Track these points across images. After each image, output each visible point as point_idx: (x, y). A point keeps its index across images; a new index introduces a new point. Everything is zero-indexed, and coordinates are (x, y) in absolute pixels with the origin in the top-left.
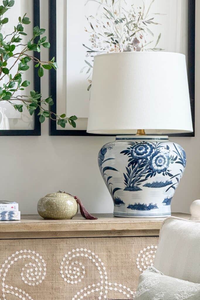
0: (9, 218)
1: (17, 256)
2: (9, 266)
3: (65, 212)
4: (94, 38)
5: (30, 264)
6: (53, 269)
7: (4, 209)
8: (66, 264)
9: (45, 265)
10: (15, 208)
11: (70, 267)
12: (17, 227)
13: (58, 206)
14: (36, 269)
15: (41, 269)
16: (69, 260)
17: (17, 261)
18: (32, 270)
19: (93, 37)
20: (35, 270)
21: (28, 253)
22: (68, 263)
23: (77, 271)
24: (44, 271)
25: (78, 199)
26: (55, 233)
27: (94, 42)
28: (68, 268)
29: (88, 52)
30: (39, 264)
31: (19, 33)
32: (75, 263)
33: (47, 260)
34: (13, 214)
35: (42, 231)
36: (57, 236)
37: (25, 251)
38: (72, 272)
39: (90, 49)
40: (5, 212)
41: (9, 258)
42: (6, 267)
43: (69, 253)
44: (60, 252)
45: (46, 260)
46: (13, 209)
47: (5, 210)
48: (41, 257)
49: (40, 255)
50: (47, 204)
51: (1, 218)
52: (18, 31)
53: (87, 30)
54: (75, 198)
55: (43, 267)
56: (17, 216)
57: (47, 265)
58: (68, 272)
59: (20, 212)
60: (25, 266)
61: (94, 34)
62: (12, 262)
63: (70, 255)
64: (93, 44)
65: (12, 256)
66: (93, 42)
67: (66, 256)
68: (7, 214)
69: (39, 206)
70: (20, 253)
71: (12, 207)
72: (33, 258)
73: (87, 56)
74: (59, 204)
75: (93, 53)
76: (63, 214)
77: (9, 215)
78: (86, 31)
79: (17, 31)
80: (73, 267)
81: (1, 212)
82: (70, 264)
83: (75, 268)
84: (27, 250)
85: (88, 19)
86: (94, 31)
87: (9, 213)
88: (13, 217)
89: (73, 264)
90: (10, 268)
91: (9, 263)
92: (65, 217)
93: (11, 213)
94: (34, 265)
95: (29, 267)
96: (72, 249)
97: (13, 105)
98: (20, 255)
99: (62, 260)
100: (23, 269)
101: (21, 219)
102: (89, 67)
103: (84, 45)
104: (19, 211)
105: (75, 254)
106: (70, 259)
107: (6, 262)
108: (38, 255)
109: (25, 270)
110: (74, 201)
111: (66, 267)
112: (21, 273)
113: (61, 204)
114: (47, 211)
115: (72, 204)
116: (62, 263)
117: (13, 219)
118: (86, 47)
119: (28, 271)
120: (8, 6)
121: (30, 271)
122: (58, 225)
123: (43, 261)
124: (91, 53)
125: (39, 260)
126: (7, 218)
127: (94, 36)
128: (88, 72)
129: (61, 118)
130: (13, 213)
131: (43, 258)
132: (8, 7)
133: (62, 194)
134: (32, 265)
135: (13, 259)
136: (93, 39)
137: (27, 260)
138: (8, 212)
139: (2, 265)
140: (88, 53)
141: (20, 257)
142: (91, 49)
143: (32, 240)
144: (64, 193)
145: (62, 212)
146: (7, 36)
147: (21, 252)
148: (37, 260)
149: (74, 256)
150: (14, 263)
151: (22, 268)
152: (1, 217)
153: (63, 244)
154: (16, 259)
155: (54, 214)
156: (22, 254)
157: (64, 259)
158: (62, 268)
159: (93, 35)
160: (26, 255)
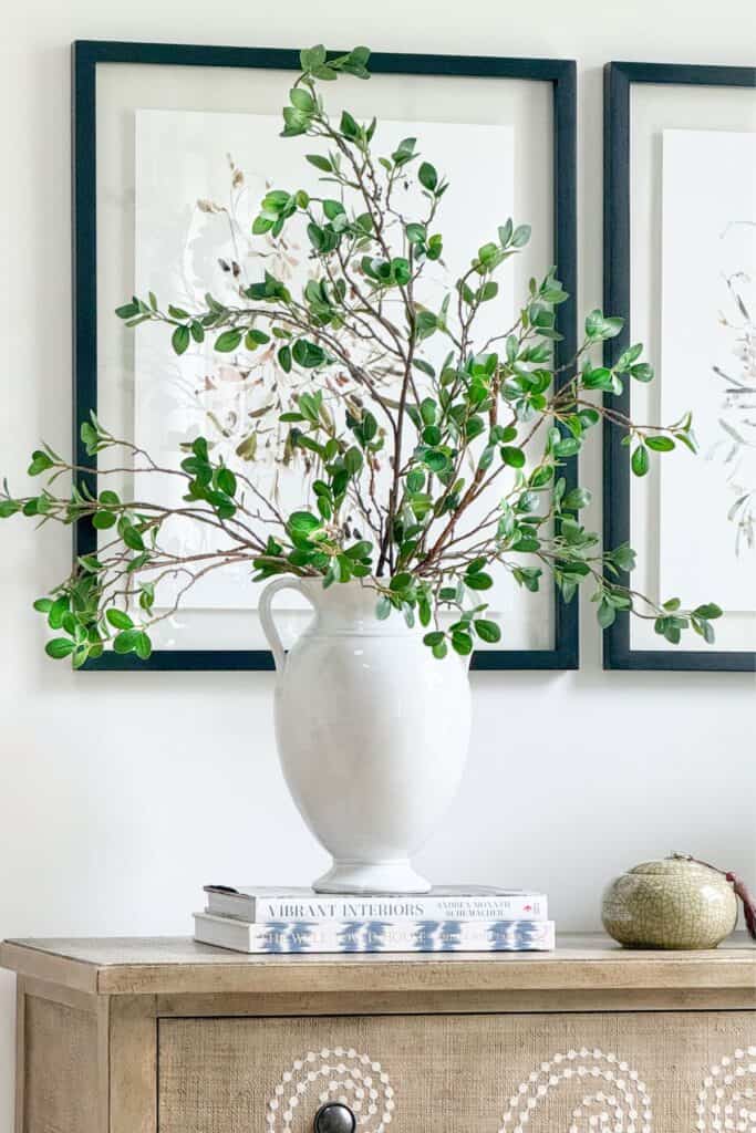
0: (519, 944)
1: (557, 1070)
2: (532, 1103)
3: (698, 924)
4: (748, 347)
5: (600, 1096)
6: (674, 1115)
7: (500, 913)
8: (716, 1098)
9: (647, 1101)
10: (537, 911)
11: (729, 1110)
12: (560, 973)
13: (676, 904)
14: (619, 1114)
15: (633, 1114)
16: (723, 1083)
17: (557, 1087)
18: (605, 1117)
19: (745, 342)
20: (615, 1118)
21: (593, 1058)
22: (720, 1093)
23: (751, 1121)
24: (644, 1119)
25: (737, 880)
26: (679, 994)
27: (751, 358)
28: (723, 1111)
29: (730, 391)
30: (629, 1098)
31: (538, 332)
32: (744, 1096)
33: (655, 1084)
34: (531, 930)
35: (642, 986)
36: (684, 1003)
37: (584, 1053)
38: (735, 1126)
39: (736, 383)
40: (507, 924)
41: (533, 1077)
42: (523, 1106)
43: (726, 1061)
44: (694, 1058)
45: (651, 1085)
46: (531, 911)
47: (504, 918)
48: (634, 1075)
49: (630, 1068)
50: (640, 897)
51: (493, 943)
52: (533, 324)
53: (728, 320)
54: (730, 878)
55: (641, 1107)
56: (545, 937)
57: (655, 1099)
58: (723, 1125)
59: (553, 923)
60: (585, 1102)
61: (750, 333)
62: (542, 1091)
63: (726, 1067)
64: (746, 368)
65: (540, 1068)
66: (745, 359)
67: (716, 1071)
68: (511, 930)
69: (608, 904)
70: (567, 1059)
71: (528, 908)
72: (609, 1075)
73: (727, 405)
74: (679, 899)
75: (747, 395)
76: (692, 933)
77: (517, 932)
78: (725, 323)
79: (529, 325)
80: (737, 1106)
81: (494, 923)
82: (728, 1097)
83: (744, 1113)
84: (589, 1050)
85: (729, 282)
86: (749, 323)
87: (519, 925)
88: (531, 939)
89: (736, 1097)
90: (537, 1110)
91: (533, 1091)
92: (698, 940)
93: (525, 928)
94: (612, 1101)
95: (595, 1109)
96: (734, 1049)
97: (510, 568)
98: (566, 1067)
99: (703, 1085)
100: (578, 1113)
101: (557, 946)
102: (733, 441)
103: (716, 369)
104: (550, 919)
105: (745, 1066)
106: (728, 1079)
107: (524, 1088)
108: (624, 1066)
109: (583, 1117)
110: (728, 888)
111: (716, 1109)
112: (571, 1125)
113: (687, 899)
114: (639, 922)
115: (720, 897)
116: (703, 1095)
117: (532, 945)
118: (723, 375)
119: (593, 1120)
120: (512, 244)
121: (599, 1120)
122: (692, 969)
123: (641, 1087)
124: (740, 395)
125: (627, 1083)
126: (512, 943)
127: (750, 339)
128: (729, 460)
129: (668, 613)
130: (532, 928)
131: (640, 1077)
132: (512, 248)
133: (685, 864)
134: (606, 1100)
135: (545, 1077)
136: (745, 350)
137: (590, 1084)
138: (516, 923)
139: (509, 1100)
140: (731, 395)
141: (568, 1073)
142: (740, 382)
143: (605, 1016)
144: (689, 860)
145: (690, 923)
146: (492, 340)
147: (572, 1055)
148: (621, 1084)
149: (740, 1071)
150: (548, 1093)
151: (572, 1111)
152: (494, 939)
153: (704, 1031)
154: (554, 1080)
155: (665, 930)
156: (573, 1064)
157: (708, 1082)
158: (701, 1110)
159: (747, 335)
160: (587, 1067)
